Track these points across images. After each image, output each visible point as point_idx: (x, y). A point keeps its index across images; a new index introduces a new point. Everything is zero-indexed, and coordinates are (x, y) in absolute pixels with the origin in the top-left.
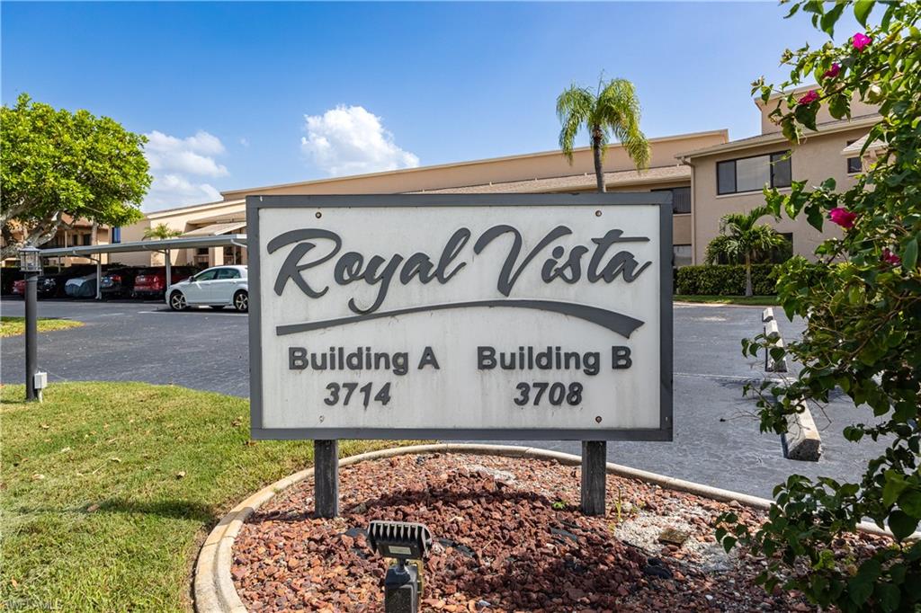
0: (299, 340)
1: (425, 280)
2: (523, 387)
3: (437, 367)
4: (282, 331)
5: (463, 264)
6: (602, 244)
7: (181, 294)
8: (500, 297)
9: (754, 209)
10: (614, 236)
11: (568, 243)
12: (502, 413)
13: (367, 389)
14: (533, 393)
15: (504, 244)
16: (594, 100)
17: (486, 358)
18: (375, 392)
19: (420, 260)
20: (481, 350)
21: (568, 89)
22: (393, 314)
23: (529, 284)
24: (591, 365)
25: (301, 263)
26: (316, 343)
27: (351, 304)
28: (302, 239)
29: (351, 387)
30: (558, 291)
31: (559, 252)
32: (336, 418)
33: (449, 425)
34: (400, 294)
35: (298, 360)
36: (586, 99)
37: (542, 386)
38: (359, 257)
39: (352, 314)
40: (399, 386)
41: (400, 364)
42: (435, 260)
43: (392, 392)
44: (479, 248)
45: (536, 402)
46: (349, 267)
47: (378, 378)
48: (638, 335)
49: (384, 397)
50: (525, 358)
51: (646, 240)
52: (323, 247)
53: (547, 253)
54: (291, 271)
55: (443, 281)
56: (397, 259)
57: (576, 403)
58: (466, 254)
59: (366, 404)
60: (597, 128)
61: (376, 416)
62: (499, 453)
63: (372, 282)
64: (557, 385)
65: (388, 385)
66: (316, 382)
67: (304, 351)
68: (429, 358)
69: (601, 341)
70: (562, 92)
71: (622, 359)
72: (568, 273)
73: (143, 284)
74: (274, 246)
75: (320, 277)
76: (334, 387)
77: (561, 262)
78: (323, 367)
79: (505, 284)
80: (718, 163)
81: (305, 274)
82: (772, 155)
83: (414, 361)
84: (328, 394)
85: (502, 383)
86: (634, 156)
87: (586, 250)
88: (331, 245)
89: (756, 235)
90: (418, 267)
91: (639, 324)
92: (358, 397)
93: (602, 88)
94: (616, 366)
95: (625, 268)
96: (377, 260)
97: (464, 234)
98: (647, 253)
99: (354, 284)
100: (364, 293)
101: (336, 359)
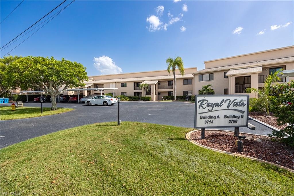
0: (201, 115)
1: (218, 106)
2: (230, 121)
3: (219, 118)
4: (199, 114)
5: (223, 104)
6: (240, 101)
7: (89, 102)
8: (228, 109)
9: (208, 85)
10: (242, 100)
11: (236, 101)
12: (227, 124)
13: (210, 121)
14: (231, 121)
15: (228, 101)
16: (173, 61)
17: (226, 117)
18: (211, 121)
19: (218, 103)
20: (225, 116)
21: (168, 58)
22: (214, 111)
23: (231, 107)
24: (238, 117)
25: (202, 104)
26: (204, 115)
27: (209, 110)
28: (202, 101)
29: (208, 121)
30: (235, 108)
31: (235, 102)
32: (206, 125)
33: (220, 126)
34: (215, 108)
35: (201, 117)
36: (172, 61)
37: (232, 120)
38: (210, 103)
39: (208, 111)
40: (214, 121)
41: (214, 118)
42: (220, 104)
43: (213, 122)
44: (225, 102)
45: (232, 122)
46: (209, 105)
47: (211, 120)
48: (244, 113)
49: (212, 122)
50: (231, 117)
51: (246, 101)
52: (205, 102)
53: (234, 103)
54: (201, 105)
55: (220, 106)
56: (215, 103)
57: (237, 122)
58: (224, 103)
59: (210, 123)
60: (174, 67)
61: (211, 125)
62: (211, 130)
63: (211, 107)
64: (234, 120)
65: (213, 121)
66: (204, 120)
67: (202, 116)
68: (218, 117)
69: (239, 114)
70: (167, 59)
71: (242, 116)
72: (236, 105)
73: (72, 99)
74: (199, 102)
75: (204, 106)
76: (206, 121)
77: (235, 104)
78: (205, 118)
79: (228, 106)
80: (199, 75)
81: (203, 106)
82: (210, 74)
83: (216, 117)
84: (205, 122)
85: (227, 120)
86: (181, 73)
87: (238, 102)
88: (206, 102)
89: (208, 90)
90: (217, 105)
91: (245, 112)
92: (209, 122)
93: (175, 59)
94: (241, 117)
95: (243, 105)
96: (212, 104)
97: (223, 100)
98: (246, 103)
99: (209, 107)
100: (210, 108)
101: (206, 117)
